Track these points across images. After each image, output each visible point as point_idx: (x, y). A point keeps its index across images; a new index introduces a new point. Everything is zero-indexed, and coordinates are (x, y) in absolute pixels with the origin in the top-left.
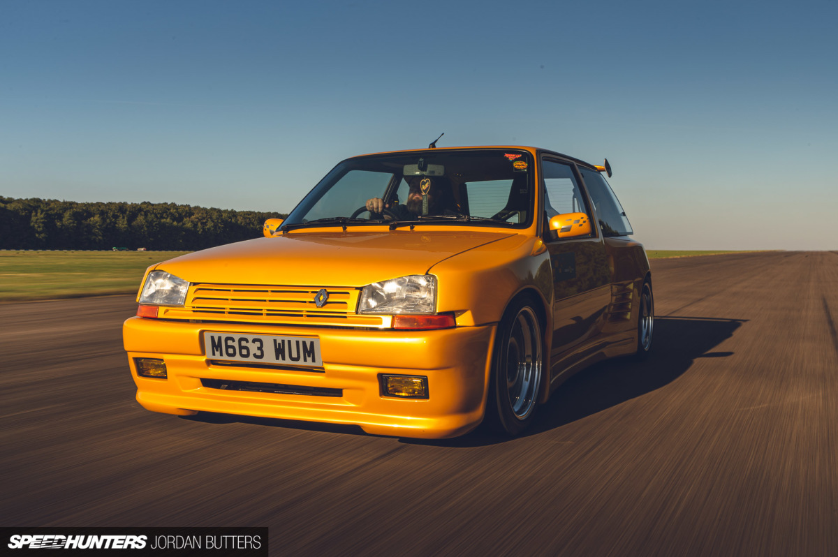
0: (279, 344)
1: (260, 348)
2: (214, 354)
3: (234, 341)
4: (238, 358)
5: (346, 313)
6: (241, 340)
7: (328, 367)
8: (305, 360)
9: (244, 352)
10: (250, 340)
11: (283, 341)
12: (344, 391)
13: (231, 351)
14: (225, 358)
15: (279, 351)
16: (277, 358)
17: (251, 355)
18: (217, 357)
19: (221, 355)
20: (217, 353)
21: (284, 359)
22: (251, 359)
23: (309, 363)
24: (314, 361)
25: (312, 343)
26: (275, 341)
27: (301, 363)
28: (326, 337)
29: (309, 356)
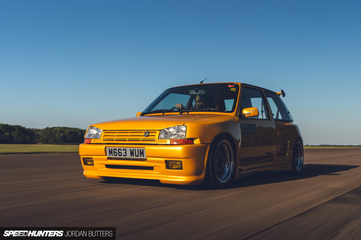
0: (132, 151)
1: (125, 153)
2: (110, 155)
3: (116, 150)
4: (118, 156)
5: (155, 139)
6: (119, 149)
7: (148, 159)
8: (141, 156)
9: (120, 154)
10: (122, 150)
11: (133, 150)
12: (154, 168)
13: (115, 154)
14: (114, 156)
15: (132, 153)
16: (131, 156)
17: (122, 155)
18: (111, 156)
19: (112, 155)
20: (111, 155)
21: (133, 156)
22: (122, 157)
23: (142, 157)
24: (143, 156)
25: (143, 150)
26: (130, 150)
27: (139, 157)
28: (147, 148)
29: (142, 155)
